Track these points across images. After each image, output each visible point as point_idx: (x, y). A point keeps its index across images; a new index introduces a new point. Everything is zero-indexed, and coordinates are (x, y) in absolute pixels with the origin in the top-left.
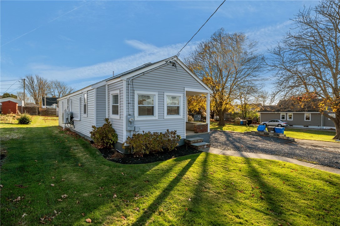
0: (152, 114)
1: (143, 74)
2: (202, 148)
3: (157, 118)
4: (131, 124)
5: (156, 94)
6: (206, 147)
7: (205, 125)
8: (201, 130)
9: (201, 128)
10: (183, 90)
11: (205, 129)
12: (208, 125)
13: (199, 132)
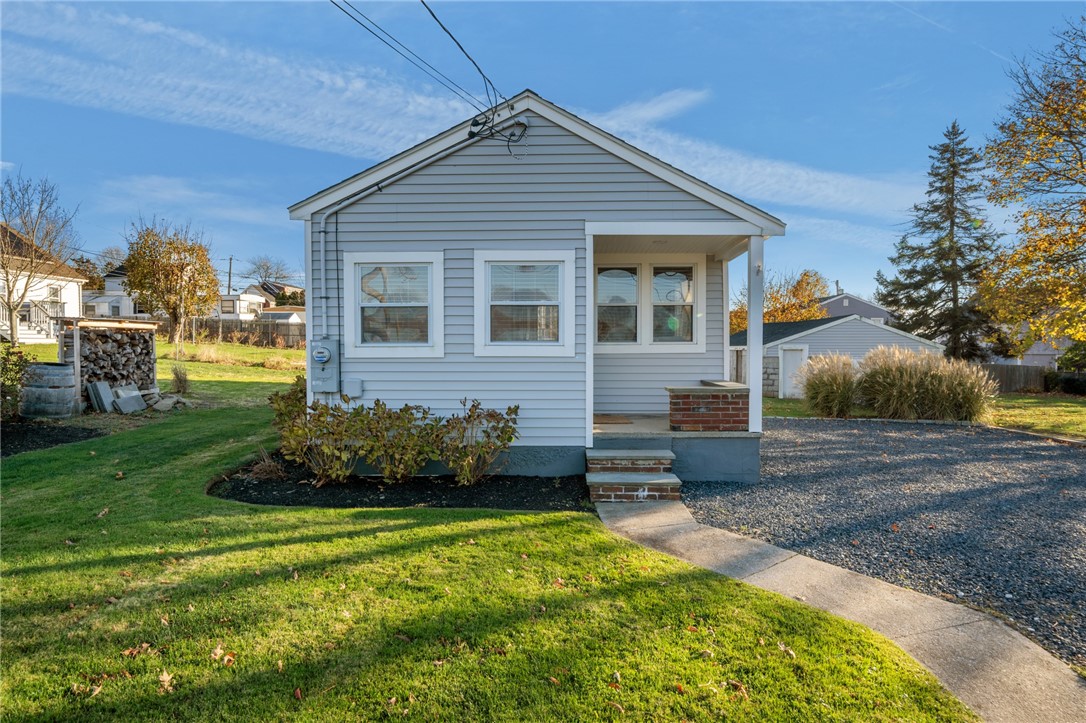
0: (422, 336)
1: (376, 188)
2: (616, 497)
3: (439, 352)
4: (323, 369)
5: (437, 258)
6: (646, 493)
7: (725, 397)
8: (703, 415)
9: (702, 410)
10: (577, 235)
11: (725, 415)
12: (747, 396)
13: (684, 426)
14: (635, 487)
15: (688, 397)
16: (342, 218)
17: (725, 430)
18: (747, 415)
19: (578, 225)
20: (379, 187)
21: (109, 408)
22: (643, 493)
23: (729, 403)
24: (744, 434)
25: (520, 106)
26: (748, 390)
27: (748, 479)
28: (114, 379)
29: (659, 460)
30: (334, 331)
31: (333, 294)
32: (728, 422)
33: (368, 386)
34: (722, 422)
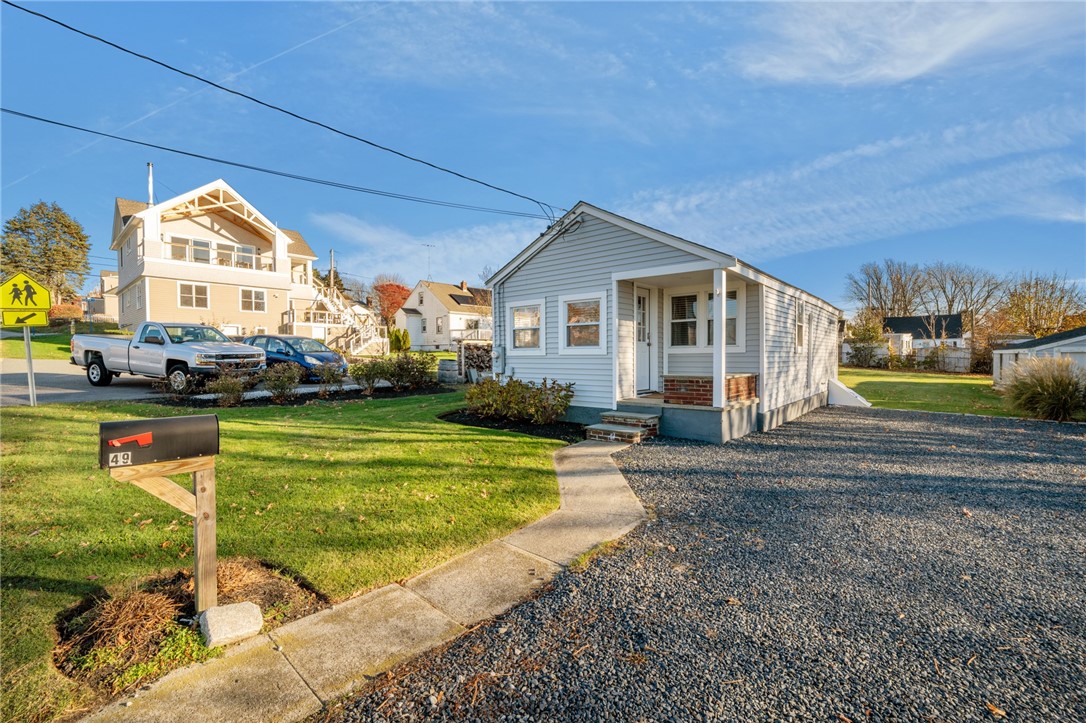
0: (538, 344)
3: (543, 352)
4: (497, 362)
5: (543, 301)
6: (614, 437)
7: (698, 382)
8: (683, 394)
9: (683, 390)
10: (607, 281)
11: (698, 394)
12: (712, 382)
13: (671, 400)
14: (608, 433)
15: (673, 381)
16: (506, 285)
17: (697, 404)
18: (712, 395)
19: (607, 276)
20: (519, 268)
21: (474, 381)
22: (613, 437)
23: (701, 386)
24: (709, 408)
25: (578, 212)
26: (712, 378)
27: (713, 440)
28: (482, 368)
29: (639, 420)
30: (503, 343)
31: (502, 324)
32: (699, 399)
33: (516, 371)
34: (696, 399)
